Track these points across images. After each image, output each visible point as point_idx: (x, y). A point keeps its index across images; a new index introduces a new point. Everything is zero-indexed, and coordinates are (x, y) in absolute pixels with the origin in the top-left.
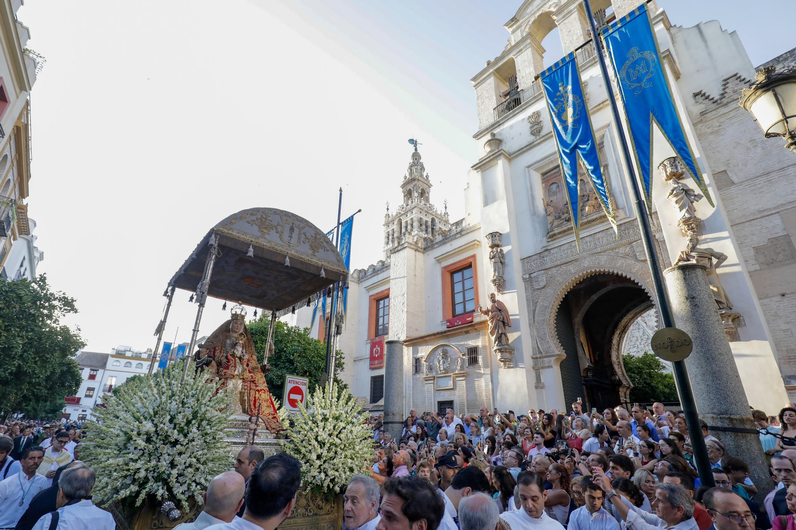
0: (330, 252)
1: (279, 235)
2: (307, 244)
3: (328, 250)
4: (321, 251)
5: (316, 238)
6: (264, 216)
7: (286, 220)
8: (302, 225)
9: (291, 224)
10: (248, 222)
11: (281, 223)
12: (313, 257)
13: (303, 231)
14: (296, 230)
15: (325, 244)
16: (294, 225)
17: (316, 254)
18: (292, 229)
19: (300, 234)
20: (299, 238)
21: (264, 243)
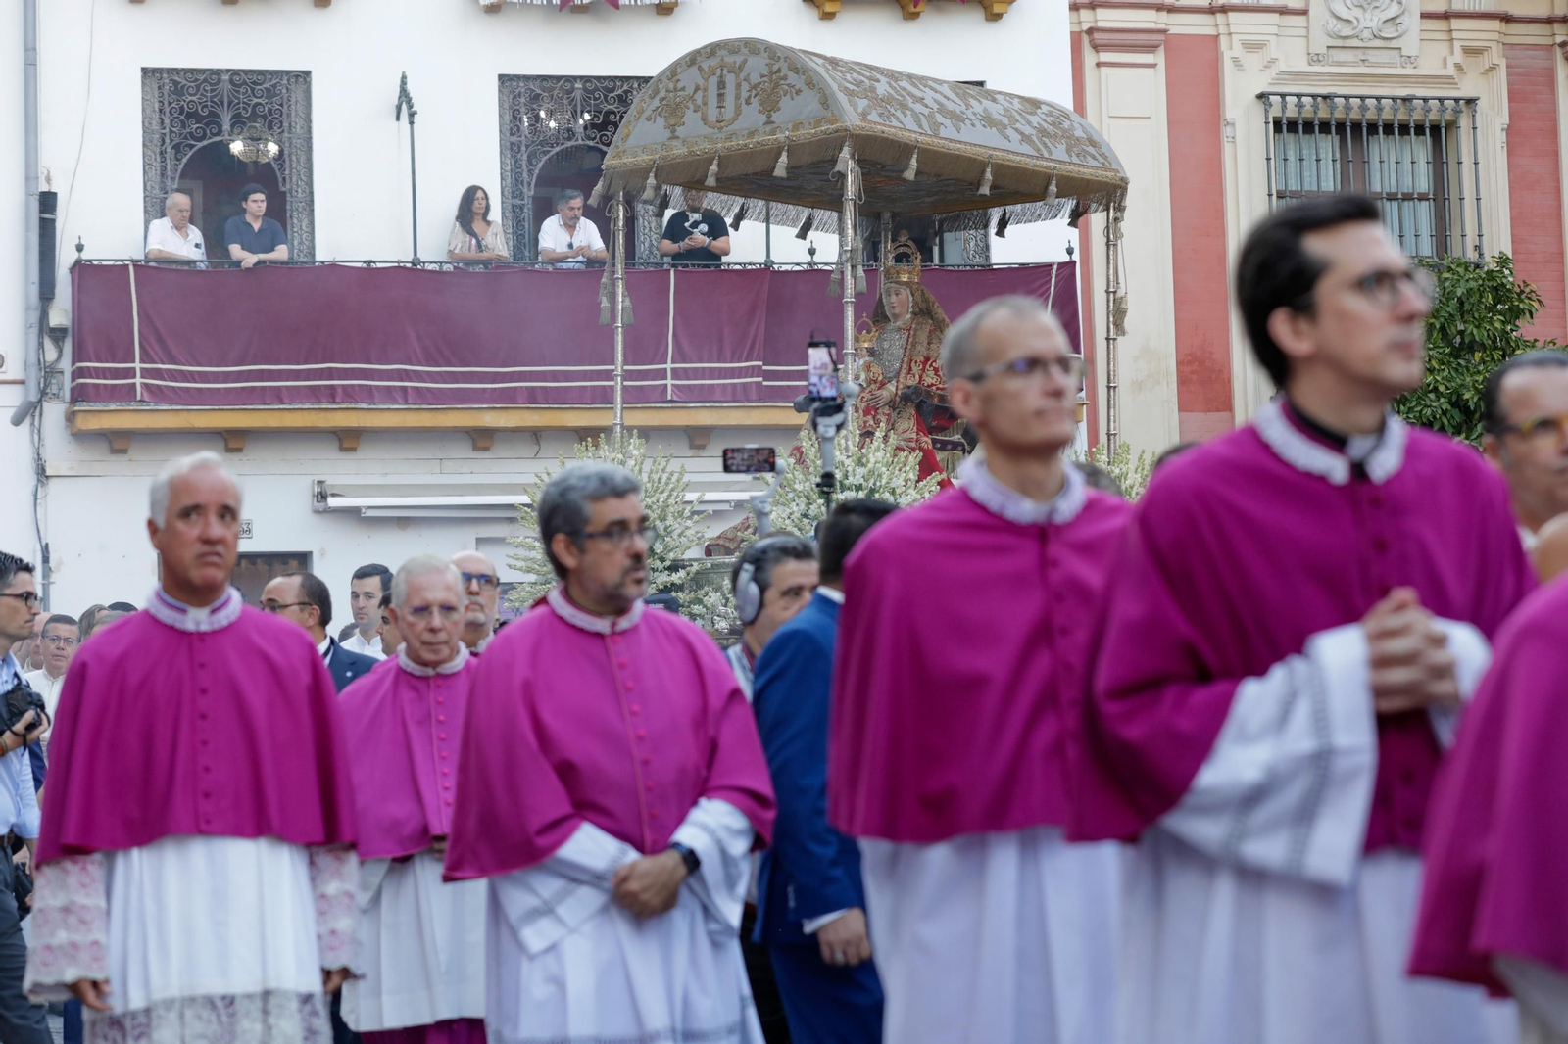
0: (806, 92)
1: (699, 113)
2: (755, 102)
3: (798, 92)
4: (785, 103)
5: (772, 73)
6: (671, 86)
7: (710, 66)
8: (739, 59)
9: (719, 71)
10: (648, 119)
11: (701, 82)
12: (768, 128)
13: (742, 76)
14: (730, 79)
15: (792, 78)
16: (725, 72)
17: (775, 117)
18: (722, 85)
19: (738, 86)
20: (738, 97)
21: (679, 150)
